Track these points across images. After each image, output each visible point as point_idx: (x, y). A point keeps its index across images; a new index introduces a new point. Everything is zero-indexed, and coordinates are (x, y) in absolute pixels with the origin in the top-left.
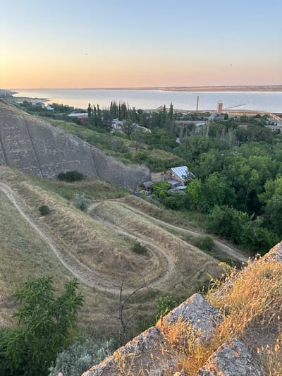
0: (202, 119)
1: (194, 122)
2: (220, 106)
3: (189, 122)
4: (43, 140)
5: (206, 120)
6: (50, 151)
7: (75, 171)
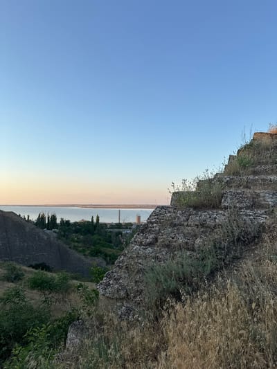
0: (127, 228)
1: (121, 230)
2: (139, 218)
3: (117, 230)
4: (16, 234)
5: (130, 229)
6: (22, 244)
7: (44, 263)
